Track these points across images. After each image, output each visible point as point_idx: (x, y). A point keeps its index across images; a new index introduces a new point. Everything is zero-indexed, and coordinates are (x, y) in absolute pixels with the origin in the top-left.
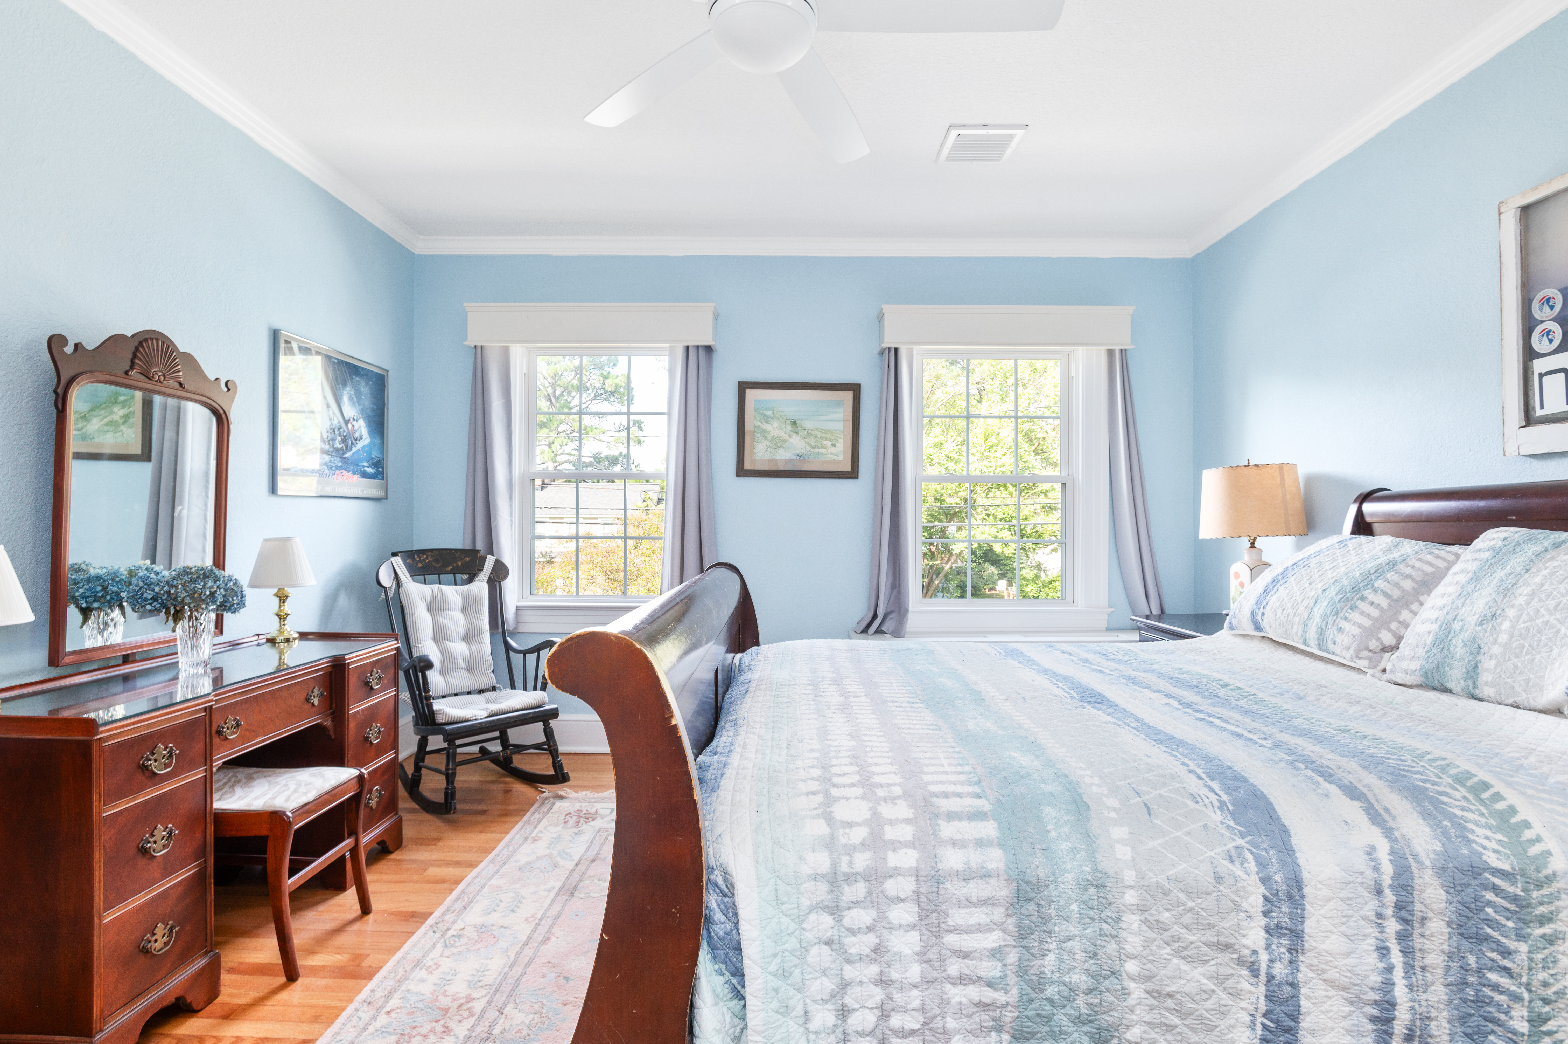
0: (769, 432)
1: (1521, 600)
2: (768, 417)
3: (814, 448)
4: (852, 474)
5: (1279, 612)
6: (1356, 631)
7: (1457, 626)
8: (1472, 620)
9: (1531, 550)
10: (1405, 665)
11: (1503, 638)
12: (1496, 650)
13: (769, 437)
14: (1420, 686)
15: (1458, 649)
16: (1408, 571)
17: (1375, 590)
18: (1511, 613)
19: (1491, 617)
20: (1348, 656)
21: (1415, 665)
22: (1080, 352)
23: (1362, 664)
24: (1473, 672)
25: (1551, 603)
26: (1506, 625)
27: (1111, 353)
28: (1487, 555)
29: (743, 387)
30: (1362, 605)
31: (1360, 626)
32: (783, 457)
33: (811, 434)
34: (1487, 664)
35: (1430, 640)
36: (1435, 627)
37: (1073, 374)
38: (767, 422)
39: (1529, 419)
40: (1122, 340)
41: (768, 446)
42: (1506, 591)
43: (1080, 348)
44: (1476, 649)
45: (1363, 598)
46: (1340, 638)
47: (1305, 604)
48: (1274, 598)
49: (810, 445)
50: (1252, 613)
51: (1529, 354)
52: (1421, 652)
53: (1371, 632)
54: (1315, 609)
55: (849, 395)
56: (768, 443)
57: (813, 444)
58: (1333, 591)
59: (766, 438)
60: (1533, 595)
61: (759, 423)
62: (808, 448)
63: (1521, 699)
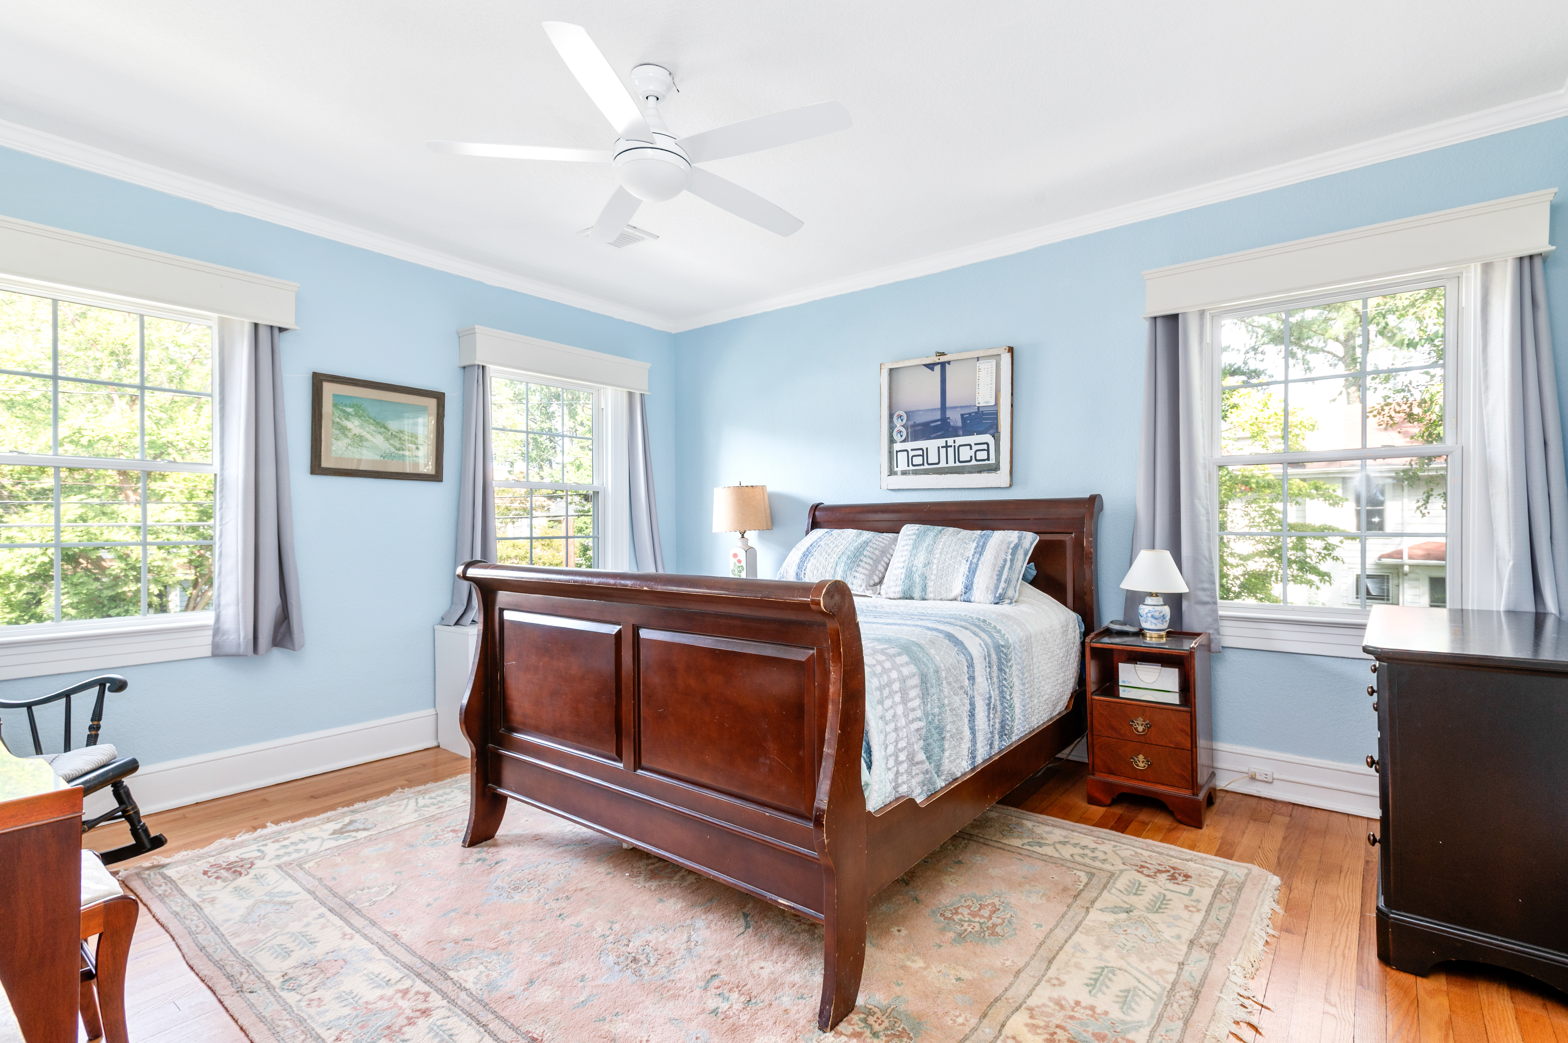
0: (350, 430)
1: (938, 556)
2: (349, 414)
3: (399, 450)
4: (437, 477)
5: (815, 572)
6: (864, 577)
7: (914, 569)
8: (921, 565)
9: (932, 534)
10: (893, 589)
11: (935, 572)
12: (933, 577)
13: (350, 435)
14: (900, 598)
15: (917, 579)
16: (875, 546)
17: (865, 556)
18: (935, 561)
19: (927, 564)
20: (861, 589)
21: (899, 589)
22: (610, 391)
23: (868, 593)
24: (924, 588)
25: (949, 556)
26: (935, 566)
27: (631, 395)
28: (914, 537)
29: (318, 381)
30: (861, 564)
31: (865, 574)
32: (367, 458)
33: (396, 436)
34: (930, 584)
35: (903, 576)
36: (904, 570)
37: (603, 406)
38: (347, 419)
39: (892, 473)
40: (641, 386)
41: (349, 445)
42: (930, 552)
43: (610, 387)
44: (924, 578)
45: (861, 561)
46: (855, 581)
47: (830, 565)
48: (809, 564)
49: (395, 447)
50: (797, 574)
51: (892, 441)
52: (899, 582)
53: (870, 577)
54: (838, 568)
55: (432, 403)
56: (349, 441)
57: (398, 445)
58: (844, 558)
59: (346, 436)
60: (941, 553)
61: (338, 420)
62: (393, 450)
63: (943, 596)
